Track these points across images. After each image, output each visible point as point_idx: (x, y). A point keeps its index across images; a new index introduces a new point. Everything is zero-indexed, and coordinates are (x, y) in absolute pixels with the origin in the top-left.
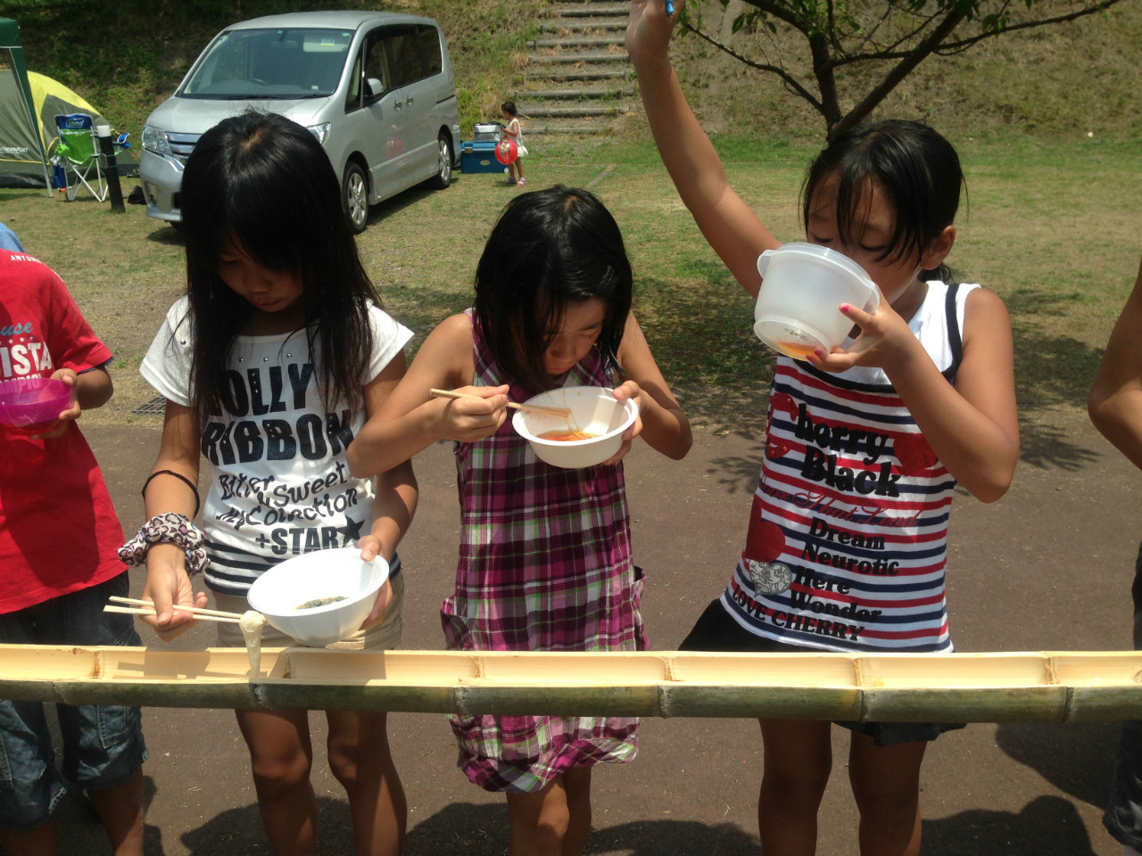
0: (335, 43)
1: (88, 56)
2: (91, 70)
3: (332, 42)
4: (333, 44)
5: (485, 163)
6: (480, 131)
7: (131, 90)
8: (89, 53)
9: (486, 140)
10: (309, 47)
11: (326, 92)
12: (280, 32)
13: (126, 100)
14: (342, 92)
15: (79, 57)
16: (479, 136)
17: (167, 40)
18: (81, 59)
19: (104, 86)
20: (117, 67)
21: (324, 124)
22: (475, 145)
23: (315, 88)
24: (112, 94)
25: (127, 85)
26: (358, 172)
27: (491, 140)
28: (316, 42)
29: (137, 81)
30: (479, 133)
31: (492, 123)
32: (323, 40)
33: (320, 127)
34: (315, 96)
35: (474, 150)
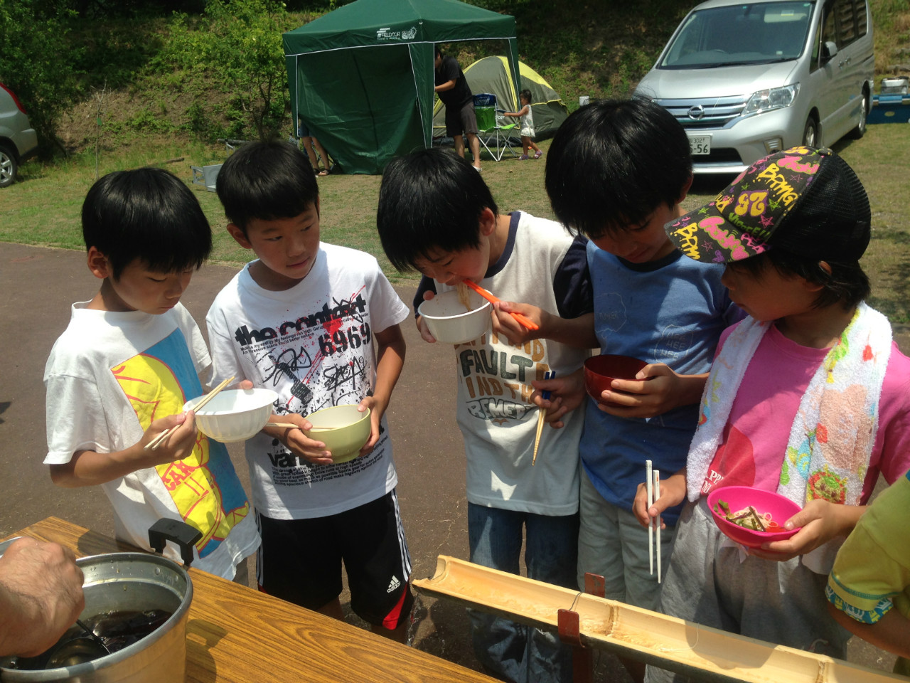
0: (795, 13)
1: (532, 44)
2: (533, 55)
3: (791, 12)
4: (792, 14)
5: (889, 114)
6: (888, 85)
7: (561, 69)
8: (532, 42)
9: (894, 94)
10: (770, 18)
11: (793, 56)
12: (745, 7)
13: (558, 77)
14: (808, 55)
15: (525, 45)
16: (886, 90)
17: (591, 27)
18: (527, 47)
19: (543, 67)
20: (553, 51)
21: (794, 85)
22: (881, 98)
23: (780, 53)
24: (548, 72)
25: (560, 65)
26: (813, 127)
27: (899, 93)
28: (776, 13)
29: (566, 61)
30: (885, 87)
31: (900, 78)
32: (783, 11)
33: (792, 87)
34: (783, 60)
35: (880, 102)
